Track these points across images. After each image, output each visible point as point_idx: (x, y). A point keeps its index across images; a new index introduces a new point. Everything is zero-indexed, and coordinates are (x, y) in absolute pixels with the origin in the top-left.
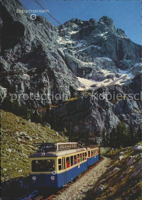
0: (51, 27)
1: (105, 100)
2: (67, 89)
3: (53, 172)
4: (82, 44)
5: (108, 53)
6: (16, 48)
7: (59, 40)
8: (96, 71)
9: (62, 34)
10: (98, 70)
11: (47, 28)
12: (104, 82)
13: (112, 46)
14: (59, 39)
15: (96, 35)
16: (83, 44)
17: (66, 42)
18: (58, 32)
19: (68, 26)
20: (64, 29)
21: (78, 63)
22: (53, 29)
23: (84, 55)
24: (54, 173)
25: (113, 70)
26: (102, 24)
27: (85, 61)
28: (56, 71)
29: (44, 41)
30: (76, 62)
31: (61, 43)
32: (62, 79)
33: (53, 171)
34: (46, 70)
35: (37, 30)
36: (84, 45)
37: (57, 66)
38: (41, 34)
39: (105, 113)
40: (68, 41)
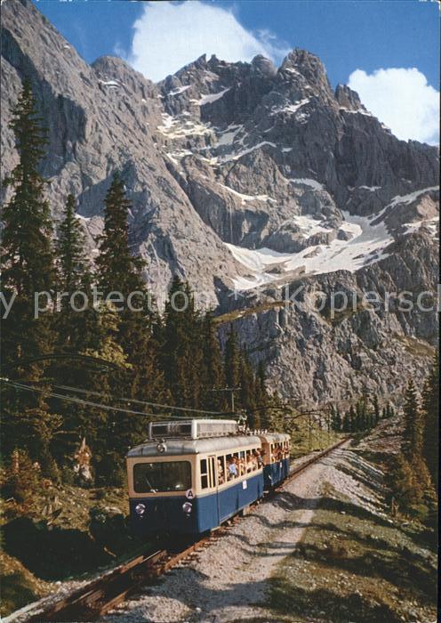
0: (142, 89)
1: (313, 319)
2: (208, 284)
3: (187, 493)
4: (232, 135)
5: (311, 164)
6: (65, 173)
7: (164, 125)
8: (279, 222)
9: (172, 107)
10: (284, 218)
11: (130, 94)
12: (305, 257)
13: (322, 144)
14: (165, 122)
15: (275, 109)
16: (235, 139)
17: (188, 132)
18: (162, 99)
19: (188, 82)
20: (178, 90)
21: (226, 197)
22: (146, 95)
23: (243, 173)
24: (191, 494)
25: (328, 220)
26: (291, 74)
27: (246, 192)
28: (177, 237)
29: (132, 142)
30: (221, 196)
31: (172, 136)
32: (192, 258)
33: (188, 491)
34: (151, 235)
35: (109, 110)
36: (241, 141)
37: (177, 222)
38: (119, 120)
39: (315, 354)
40: (193, 127)
